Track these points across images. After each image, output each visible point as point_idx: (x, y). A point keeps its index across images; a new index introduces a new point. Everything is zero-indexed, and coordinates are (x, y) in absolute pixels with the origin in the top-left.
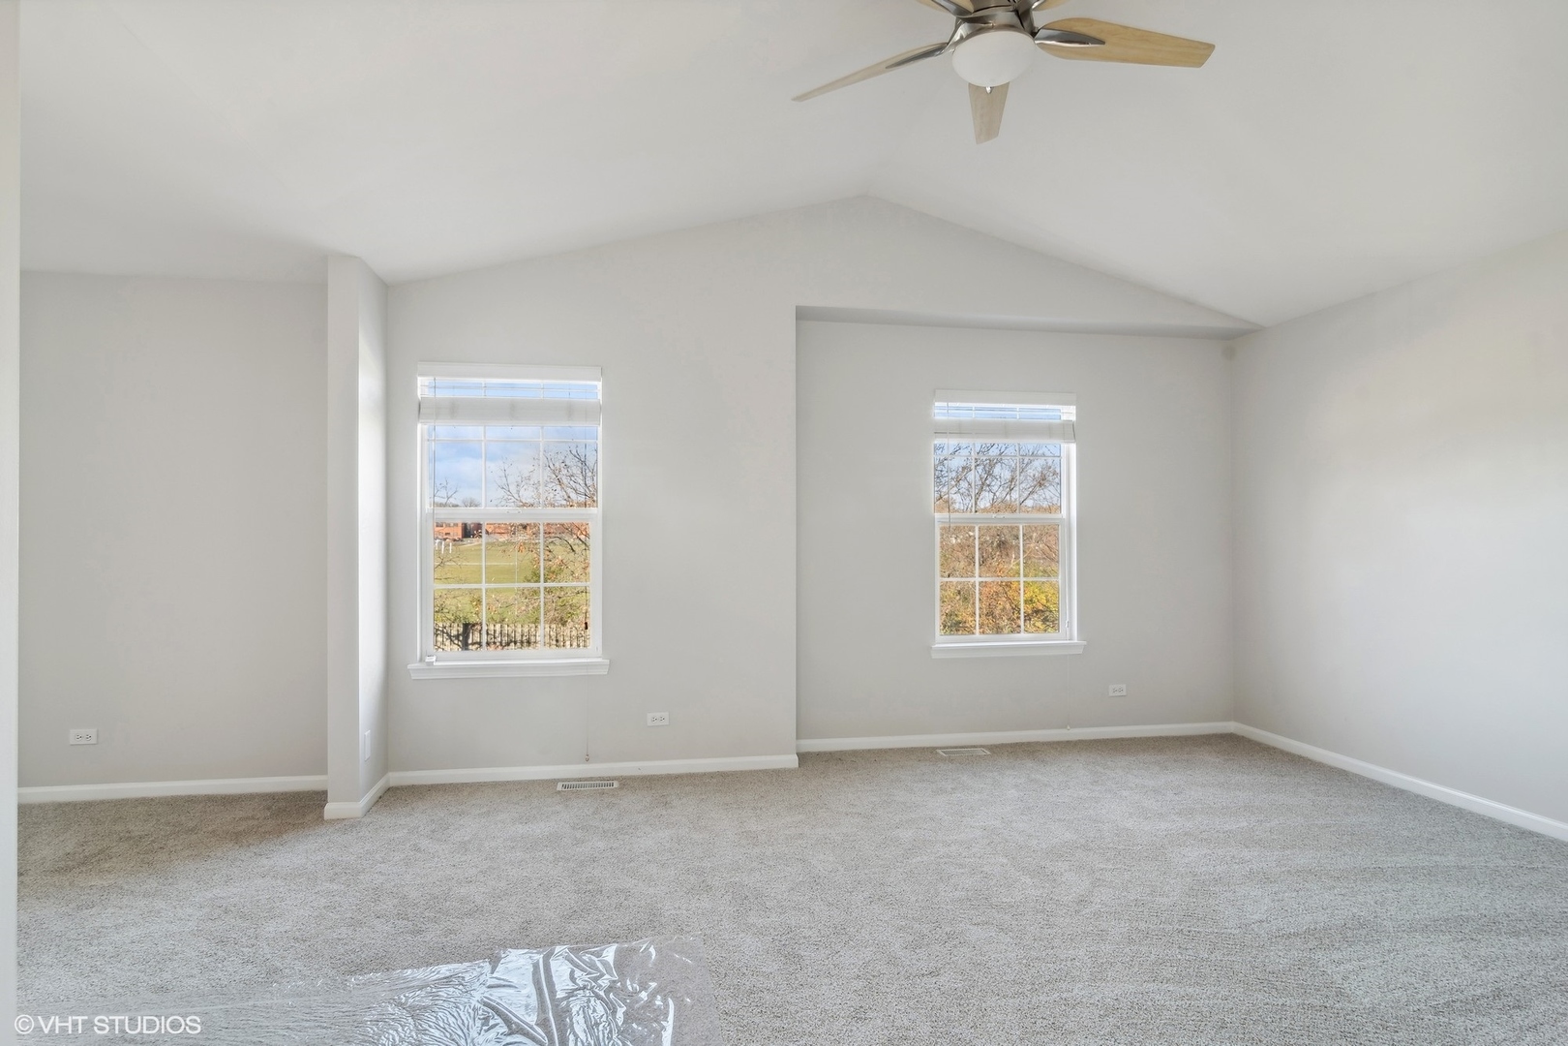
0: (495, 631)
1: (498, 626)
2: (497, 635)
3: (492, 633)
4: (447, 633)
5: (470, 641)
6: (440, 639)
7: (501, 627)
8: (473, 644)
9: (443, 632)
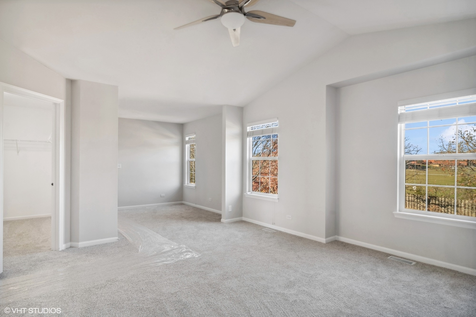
0: (442, 200)
1: (443, 199)
2: (443, 202)
3: (441, 201)
4: (421, 199)
5: (431, 203)
6: (419, 200)
7: (445, 199)
8: (432, 204)
9: (420, 198)
